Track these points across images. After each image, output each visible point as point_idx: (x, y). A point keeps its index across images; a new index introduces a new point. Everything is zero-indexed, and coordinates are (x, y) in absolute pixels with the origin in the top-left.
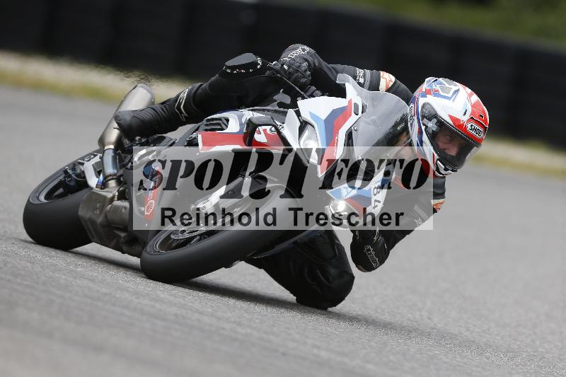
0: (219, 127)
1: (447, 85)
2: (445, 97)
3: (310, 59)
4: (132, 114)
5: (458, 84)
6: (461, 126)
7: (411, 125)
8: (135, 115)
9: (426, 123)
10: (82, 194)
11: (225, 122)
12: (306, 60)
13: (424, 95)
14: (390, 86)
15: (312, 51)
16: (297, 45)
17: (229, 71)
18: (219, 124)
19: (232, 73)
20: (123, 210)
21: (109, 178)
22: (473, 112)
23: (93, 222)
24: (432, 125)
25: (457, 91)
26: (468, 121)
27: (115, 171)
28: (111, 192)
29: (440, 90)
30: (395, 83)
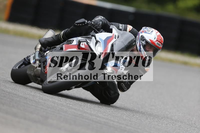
0: (70, 43)
1: (149, 29)
2: (148, 33)
3: (103, 21)
4: (45, 39)
5: (153, 29)
6: (153, 43)
7: (137, 43)
8: (46, 39)
9: (142, 42)
10: (29, 66)
11: (73, 41)
12: (102, 21)
13: (142, 33)
14: (130, 30)
15: (104, 18)
16: (99, 16)
17: (76, 25)
18: (70, 42)
19: (77, 25)
20: (39, 71)
21: (37, 60)
22: (158, 38)
23: (31, 75)
24: (144, 43)
25: (152, 31)
26: (156, 41)
27: (39, 58)
28: (36, 65)
29: (147, 31)
30: (132, 29)
